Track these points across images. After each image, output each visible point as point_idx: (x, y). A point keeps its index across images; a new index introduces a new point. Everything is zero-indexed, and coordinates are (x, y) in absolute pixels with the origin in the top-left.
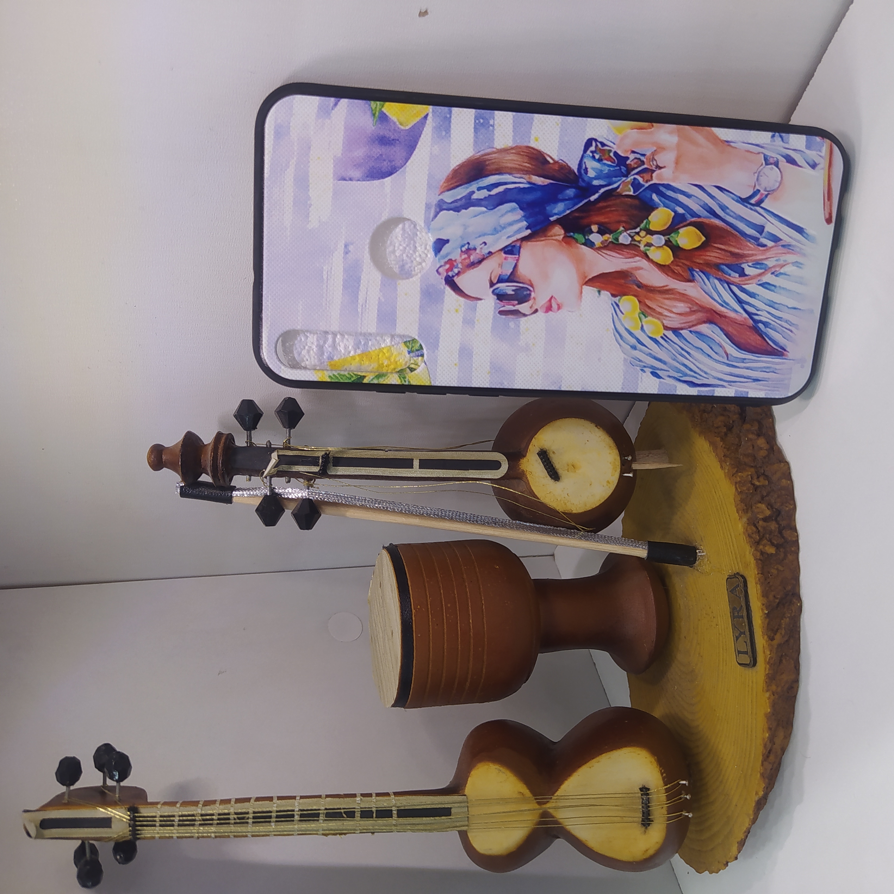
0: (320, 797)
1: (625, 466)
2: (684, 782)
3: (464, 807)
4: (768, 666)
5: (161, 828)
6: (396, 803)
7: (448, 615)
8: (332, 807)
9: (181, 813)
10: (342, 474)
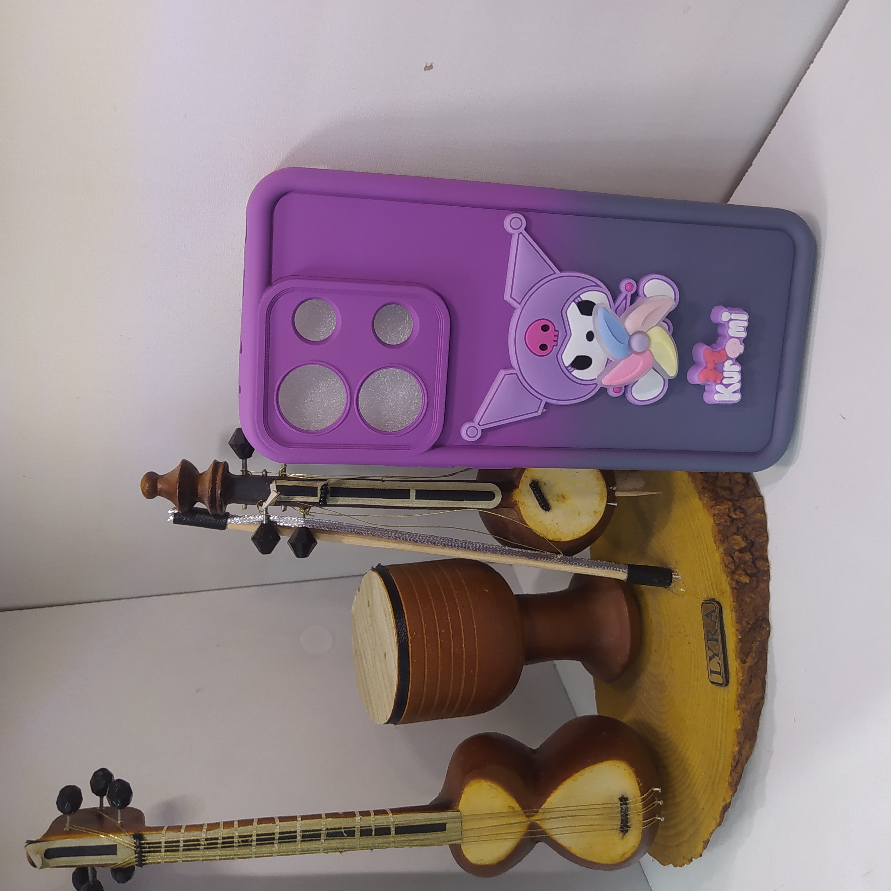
0: (319, 816)
1: (611, 497)
2: (657, 789)
3: (458, 822)
4: (740, 687)
5: (166, 854)
6: (394, 820)
7: (442, 640)
8: (333, 827)
9: (186, 839)
10: (340, 504)
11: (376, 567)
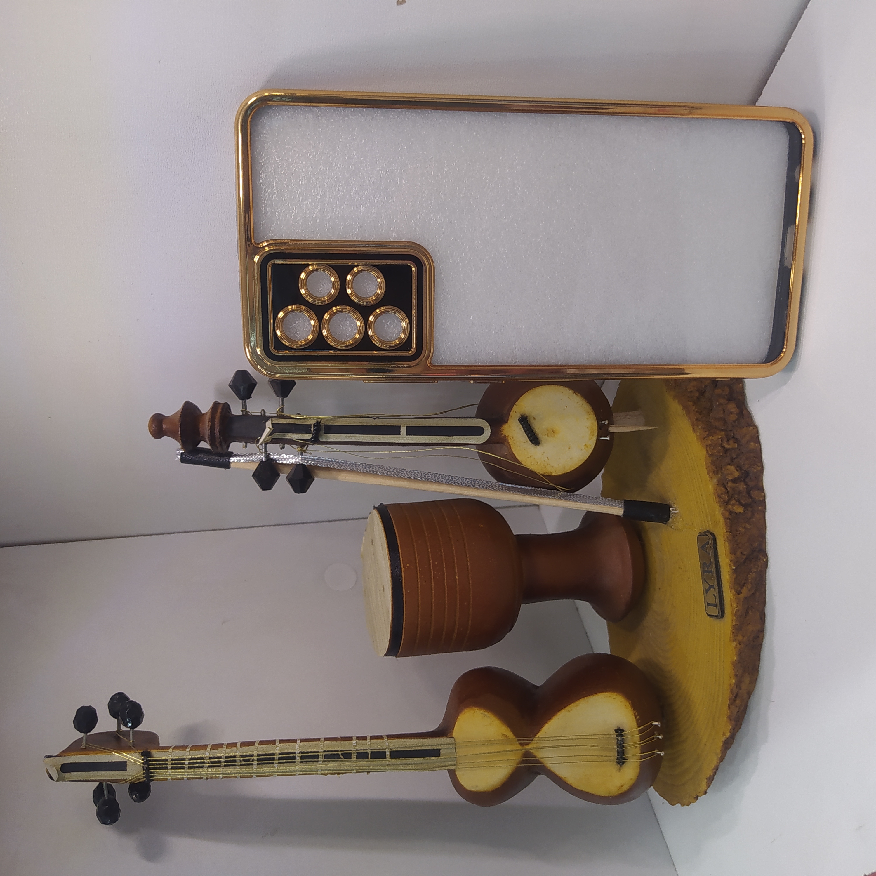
0: (318, 740)
1: (602, 430)
2: (656, 723)
3: (452, 748)
4: (735, 618)
5: (173, 770)
6: (390, 745)
7: (435, 572)
8: (330, 750)
9: (191, 757)
10: (333, 441)
11: (379, 506)
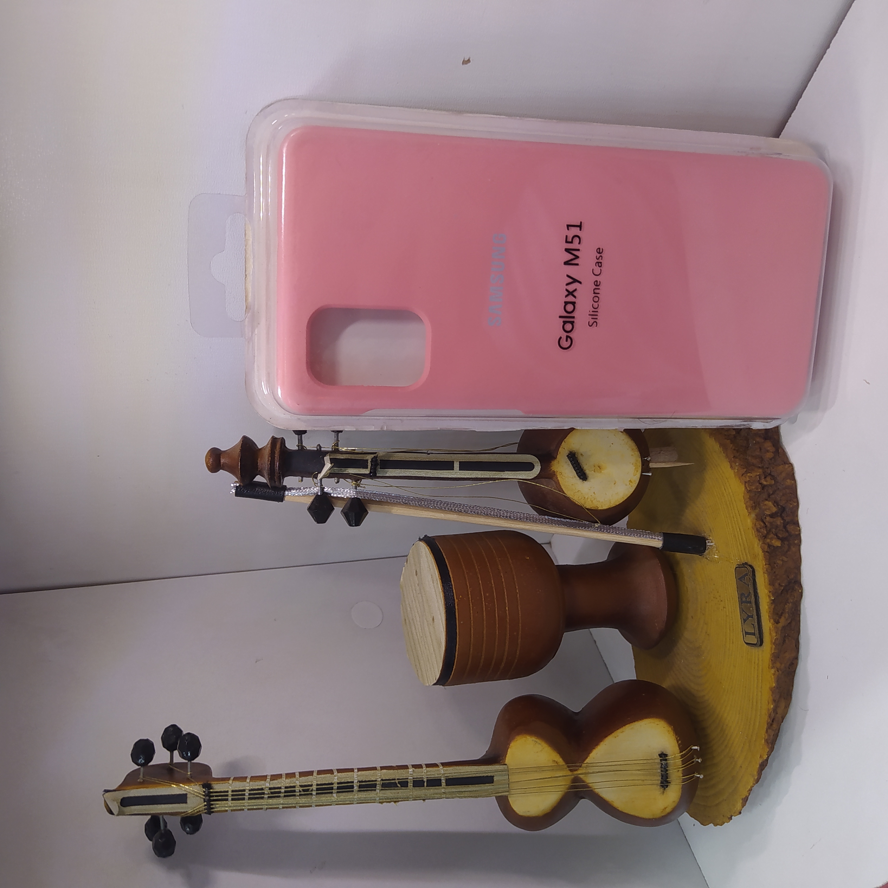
0: (375, 769)
1: (645, 467)
2: (696, 747)
3: (505, 775)
4: (774, 646)
5: (233, 802)
6: (445, 773)
7: (487, 604)
8: (387, 778)
9: (252, 788)
10: (389, 475)
11: (423, 538)
